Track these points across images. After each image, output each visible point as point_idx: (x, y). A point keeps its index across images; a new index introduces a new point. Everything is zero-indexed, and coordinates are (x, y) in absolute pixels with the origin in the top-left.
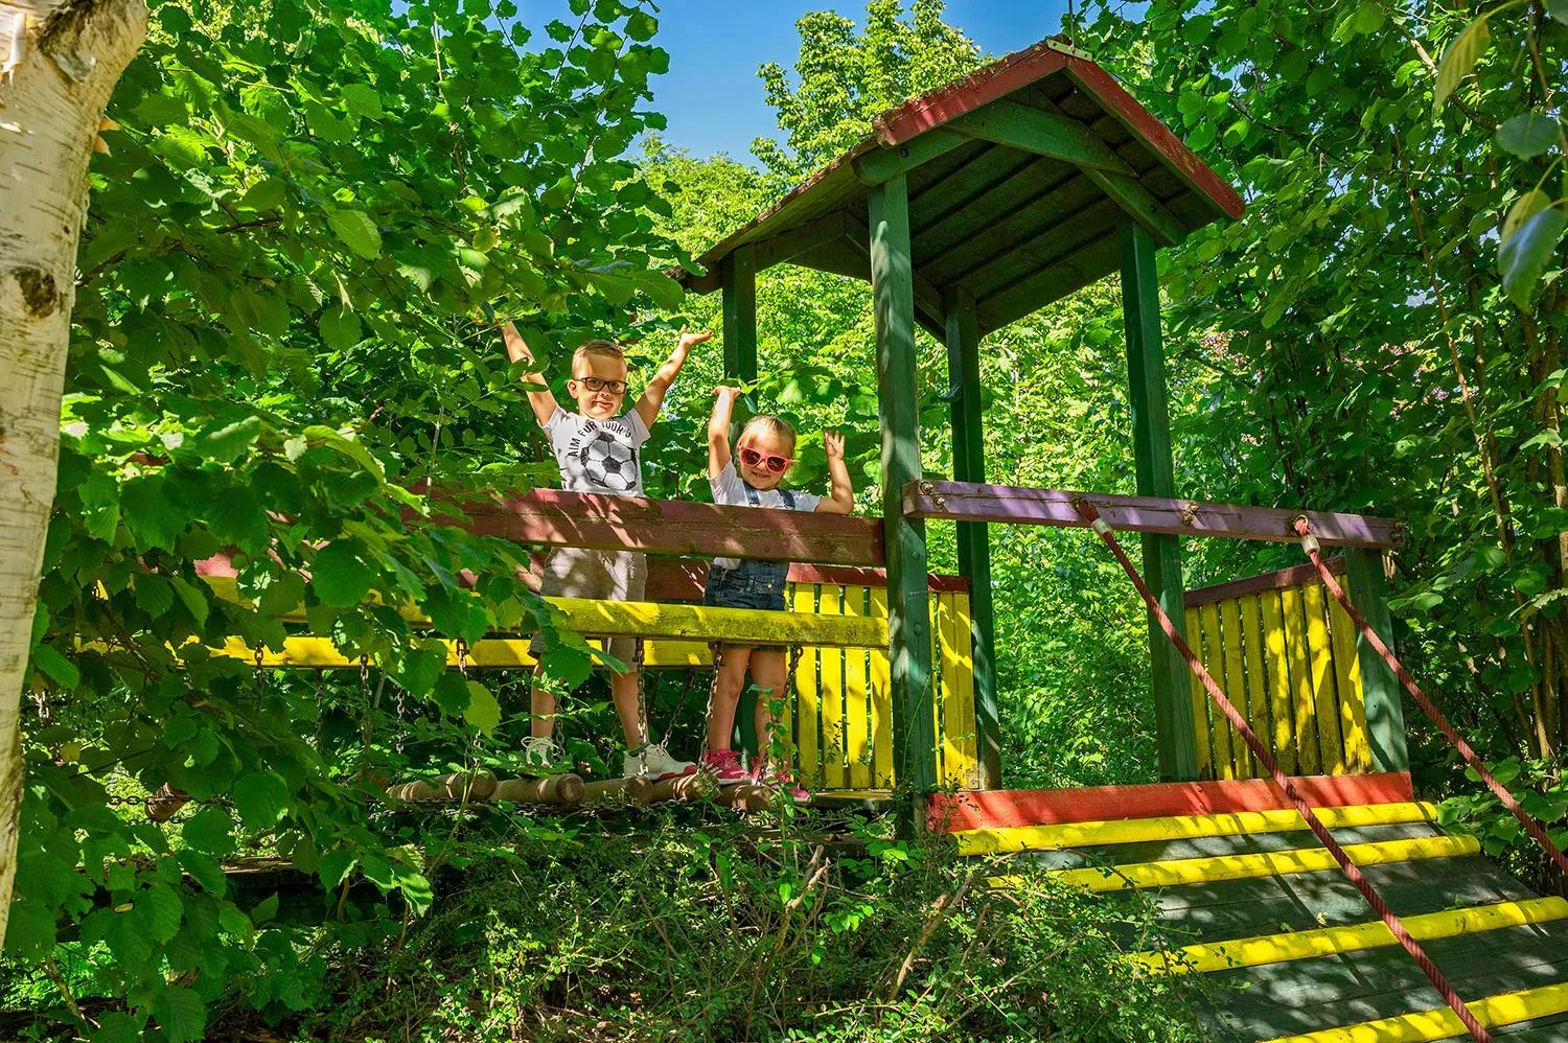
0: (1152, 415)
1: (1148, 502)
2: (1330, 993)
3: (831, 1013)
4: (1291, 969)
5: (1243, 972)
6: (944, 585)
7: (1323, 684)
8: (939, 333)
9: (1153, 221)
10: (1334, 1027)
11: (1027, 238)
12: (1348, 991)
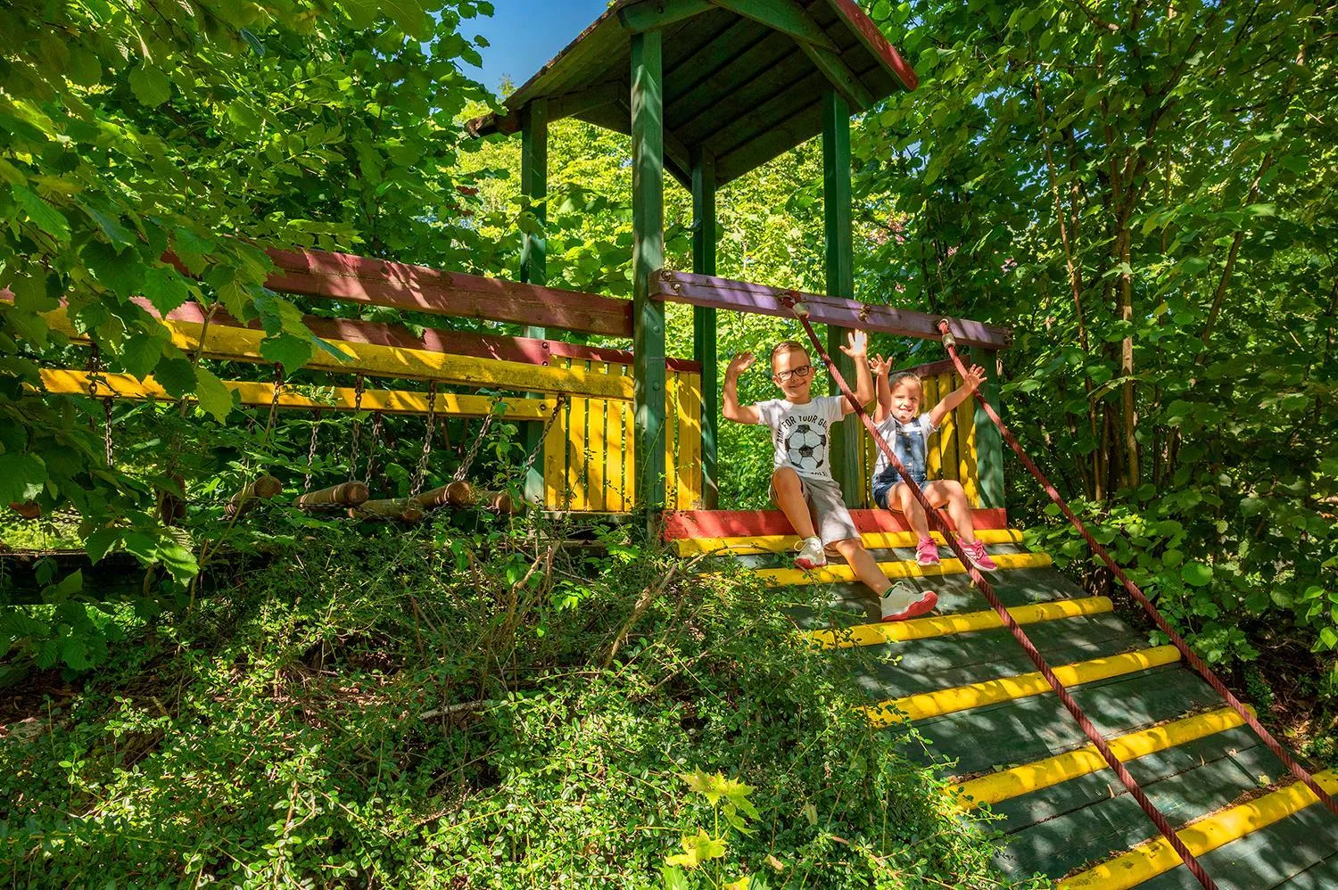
0: (840, 239)
1: (834, 300)
2: (943, 663)
3: (552, 677)
4: (913, 646)
5: (882, 646)
6: (680, 366)
7: (948, 447)
8: (686, 182)
9: (849, 89)
10: (946, 688)
11: (754, 107)
12: (958, 663)
